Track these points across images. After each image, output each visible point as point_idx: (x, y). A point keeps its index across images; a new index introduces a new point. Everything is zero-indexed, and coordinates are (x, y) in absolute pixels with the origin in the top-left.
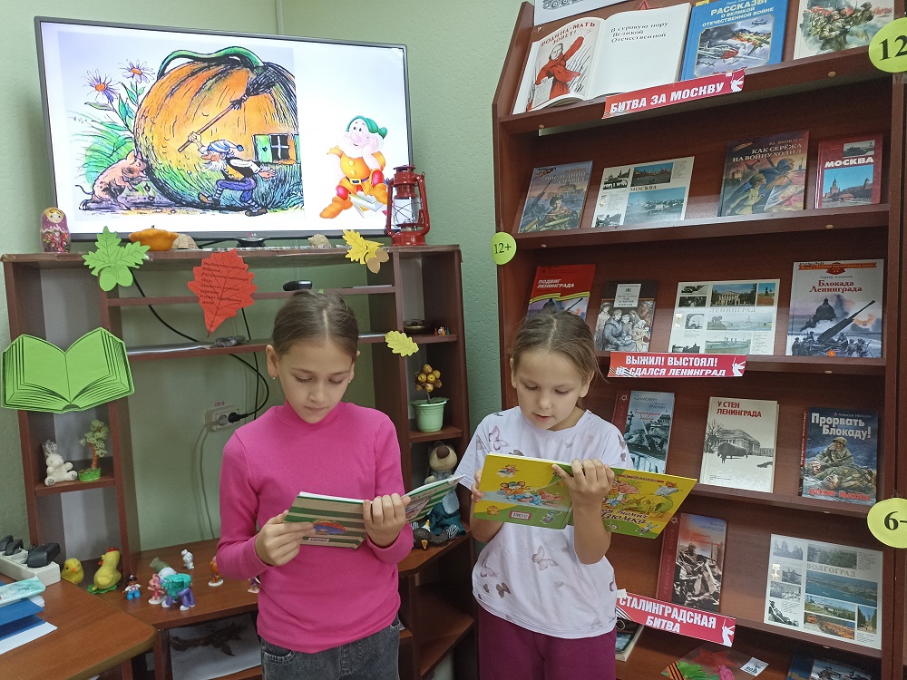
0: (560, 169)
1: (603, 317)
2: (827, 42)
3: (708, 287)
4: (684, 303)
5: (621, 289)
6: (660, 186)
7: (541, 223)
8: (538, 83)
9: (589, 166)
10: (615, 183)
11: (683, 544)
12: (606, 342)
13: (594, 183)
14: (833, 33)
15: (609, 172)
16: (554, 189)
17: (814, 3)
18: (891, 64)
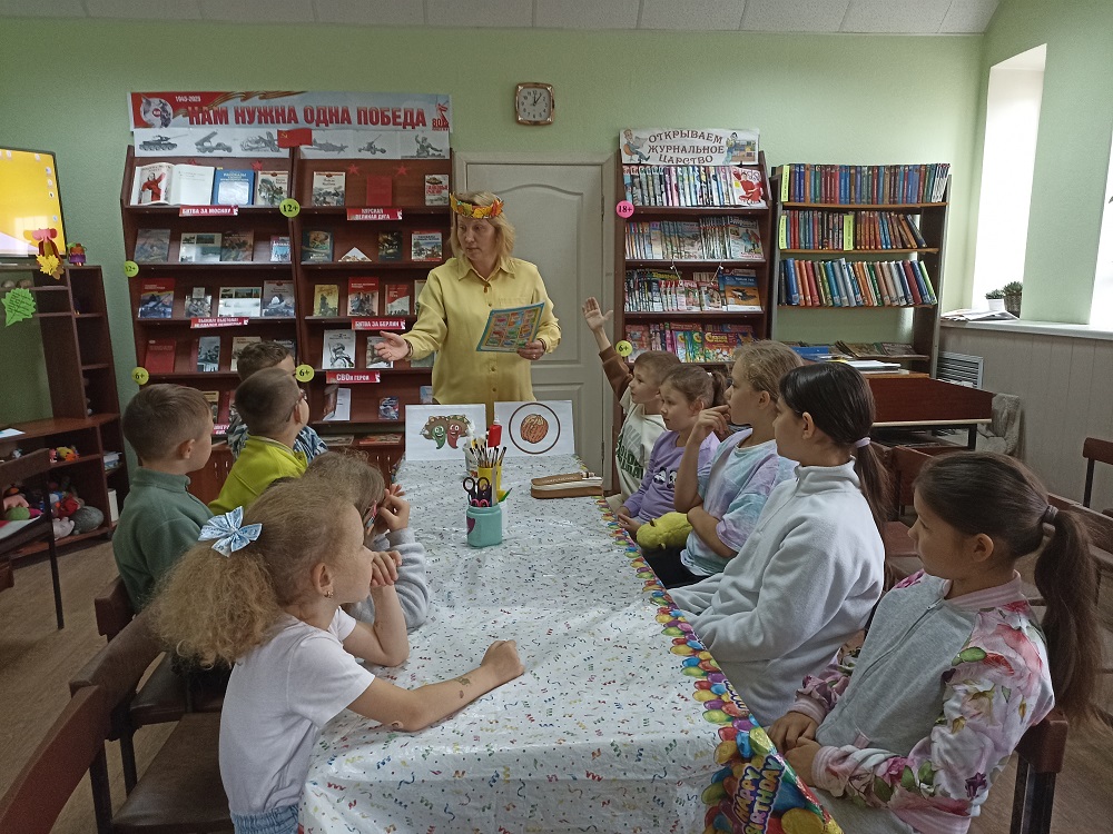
0: (154, 231)
1: (188, 302)
2: (268, 201)
3: (233, 290)
5: (195, 290)
6: (210, 245)
7: (147, 258)
8: (143, 190)
9: (170, 231)
10: (188, 241)
12: (190, 314)
13: (177, 240)
15: (184, 236)
16: (152, 241)
17: (263, 181)
18: (287, 214)
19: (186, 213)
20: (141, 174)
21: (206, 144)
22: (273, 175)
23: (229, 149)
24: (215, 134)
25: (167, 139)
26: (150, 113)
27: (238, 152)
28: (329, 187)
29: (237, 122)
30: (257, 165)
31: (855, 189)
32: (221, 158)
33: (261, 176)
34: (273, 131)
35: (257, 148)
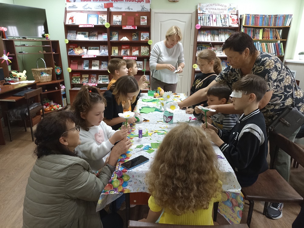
0: (72, 31)
2: (101, 23)
3: (92, 48)
4: (89, 49)
5: (83, 47)
6: (85, 35)
7: (70, 38)
8: (69, 20)
9: (76, 31)
10: (79, 34)
11: (92, 77)
13: (77, 33)
15: (78, 32)
16: (71, 34)
18: (107, 27)
20: (69, 15)
21: (85, 7)
22: (103, 16)
23: (91, 9)
24: (87, 4)
25: (75, 6)
27: (94, 9)
28: (117, 19)
29: (93, 1)
30: (99, 13)
31: (264, 22)
32: (89, 11)
33: (99, 16)
34: (103, 3)
35: (99, 8)
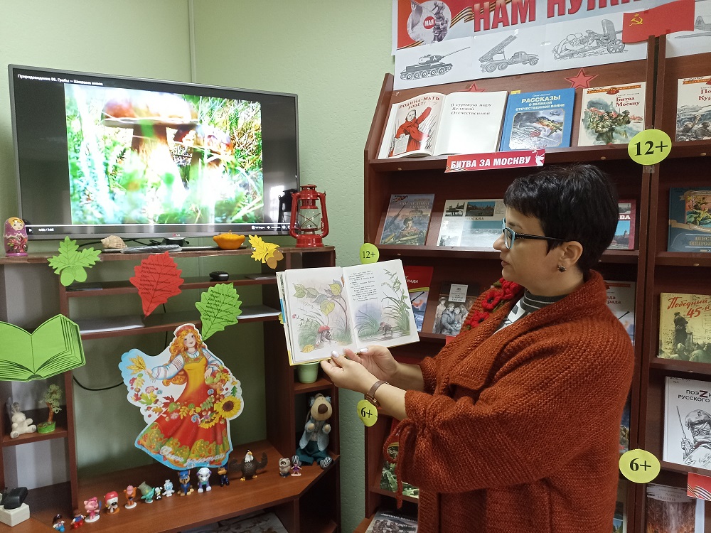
0: (412, 197)
2: (600, 135)
5: (454, 288)
6: (486, 219)
8: (397, 137)
9: (432, 197)
10: (454, 211)
12: (442, 327)
13: (438, 210)
14: (604, 129)
15: (448, 204)
16: (406, 213)
17: (592, 104)
18: (642, 160)
19: (455, 167)
20: (398, 114)
21: (497, 57)
22: (610, 92)
23: (533, 60)
24: (512, 38)
25: (440, 58)
26: (420, 25)
27: (548, 63)
29: (550, 14)
30: (581, 79)
32: (519, 76)
33: (587, 97)
34: (615, 17)
35: (583, 51)
